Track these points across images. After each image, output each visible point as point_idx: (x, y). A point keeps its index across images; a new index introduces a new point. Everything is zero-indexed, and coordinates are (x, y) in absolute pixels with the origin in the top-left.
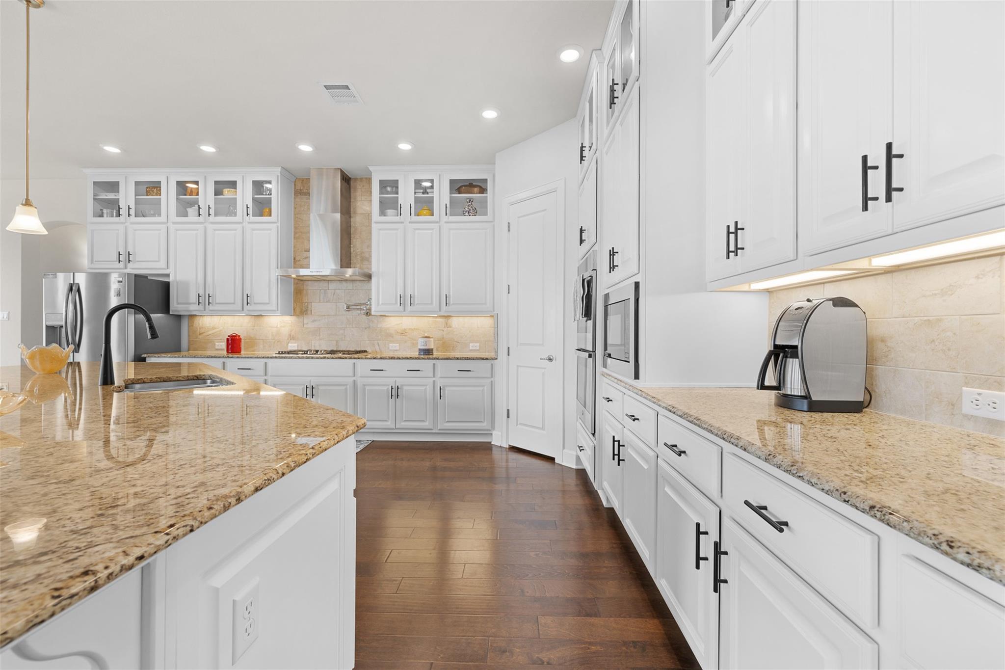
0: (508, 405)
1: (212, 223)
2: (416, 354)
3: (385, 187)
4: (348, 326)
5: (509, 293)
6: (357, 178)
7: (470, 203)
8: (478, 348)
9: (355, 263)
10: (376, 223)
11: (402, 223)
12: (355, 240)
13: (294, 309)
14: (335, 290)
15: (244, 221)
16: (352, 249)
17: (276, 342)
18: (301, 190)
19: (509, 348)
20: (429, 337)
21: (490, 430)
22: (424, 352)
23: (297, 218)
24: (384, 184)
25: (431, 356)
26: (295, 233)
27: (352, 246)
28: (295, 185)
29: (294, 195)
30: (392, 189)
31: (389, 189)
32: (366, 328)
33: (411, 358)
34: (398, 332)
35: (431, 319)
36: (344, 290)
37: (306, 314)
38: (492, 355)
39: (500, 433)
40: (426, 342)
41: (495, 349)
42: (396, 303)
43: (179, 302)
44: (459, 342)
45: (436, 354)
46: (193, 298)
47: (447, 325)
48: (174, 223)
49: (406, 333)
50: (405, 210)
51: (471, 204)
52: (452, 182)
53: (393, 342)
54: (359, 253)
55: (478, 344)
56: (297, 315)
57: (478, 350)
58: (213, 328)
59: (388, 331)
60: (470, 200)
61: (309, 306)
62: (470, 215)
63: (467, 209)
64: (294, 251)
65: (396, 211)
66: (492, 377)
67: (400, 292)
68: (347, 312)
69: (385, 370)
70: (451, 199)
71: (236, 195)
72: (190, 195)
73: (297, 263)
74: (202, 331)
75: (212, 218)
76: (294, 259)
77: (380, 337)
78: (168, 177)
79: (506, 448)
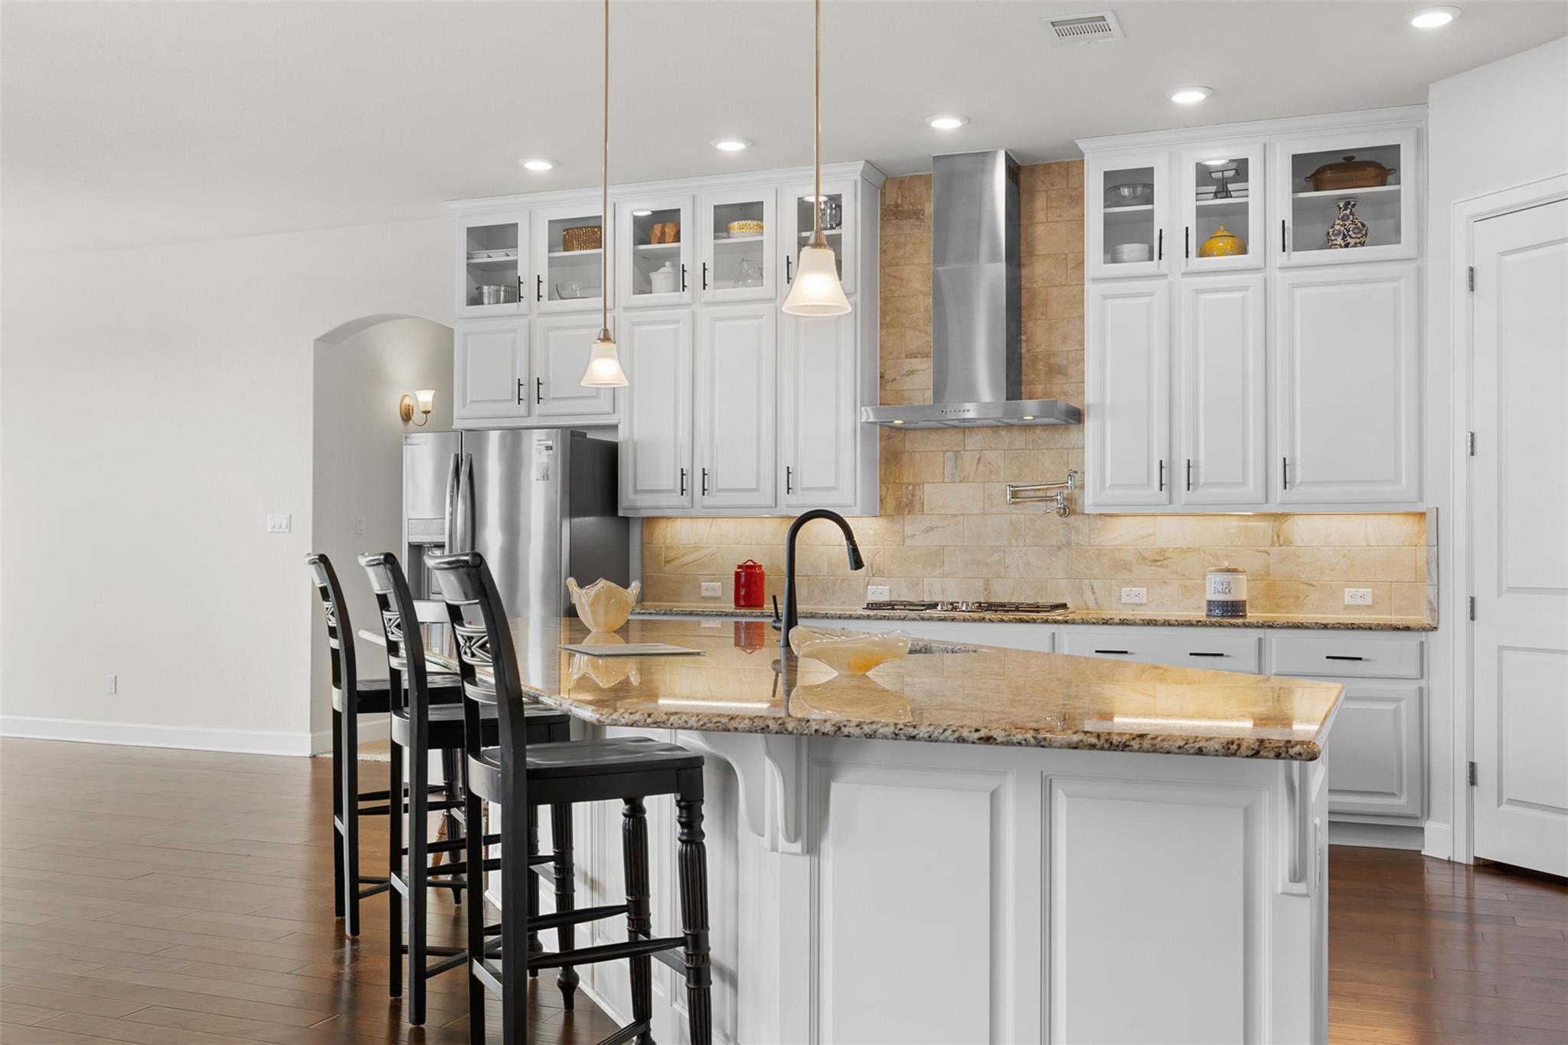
0: (1471, 750)
1: (708, 304)
2: (1201, 615)
3: (1118, 187)
4: (1014, 542)
5: (1472, 454)
6: (1036, 165)
7: (1348, 212)
8: (1369, 602)
9: (1032, 383)
10: (1096, 280)
11: (1164, 276)
12: (1031, 324)
13: (881, 501)
14: (981, 450)
15: (779, 296)
16: (1024, 345)
17: (839, 581)
18: (897, 206)
19: (1472, 600)
20: (1234, 571)
21: (1416, 818)
22: (1224, 611)
23: (889, 275)
24: (1114, 182)
25: (1240, 621)
26: (884, 313)
27: (1023, 338)
28: (883, 195)
29: (882, 219)
30: (1134, 191)
31: (1126, 192)
32: (1059, 548)
33: (1189, 624)
34: (1144, 558)
35: (1234, 523)
36: (1005, 450)
37: (909, 512)
38: (1425, 619)
39: (1448, 827)
40: (1229, 583)
41: (1430, 602)
42: (1149, 483)
43: (638, 488)
44: (1311, 585)
45: (1252, 615)
46: (670, 481)
47: (1280, 539)
48: (627, 309)
49: (1165, 559)
50: (1173, 245)
51: (1352, 213)
52: (1298, 161)
53: (1131, 583)
54: (1040, 357)
55: (1371, 590)
56: (887, 516)
57: (1368, 606)
58: (697, 548)
59: (1117, 554)
60: (1348, 203)
61: (917, 493)
62: (1347, 246)
63: (1337, 227)
64: (881, 358)
65: (1146, 247)
66: (1422, 677)
67: (1159, 454)
68: (1013, 506)
69: (1132, 654)
70: (1296, 204)
71: (762, 234)
72: (659, 243)
73: (889, 386)
74: (672, 554)
75: (709, 294)
76: (881, 377)
77: (1096, 571)
78: (615, 205)
79: (1467, 866)
